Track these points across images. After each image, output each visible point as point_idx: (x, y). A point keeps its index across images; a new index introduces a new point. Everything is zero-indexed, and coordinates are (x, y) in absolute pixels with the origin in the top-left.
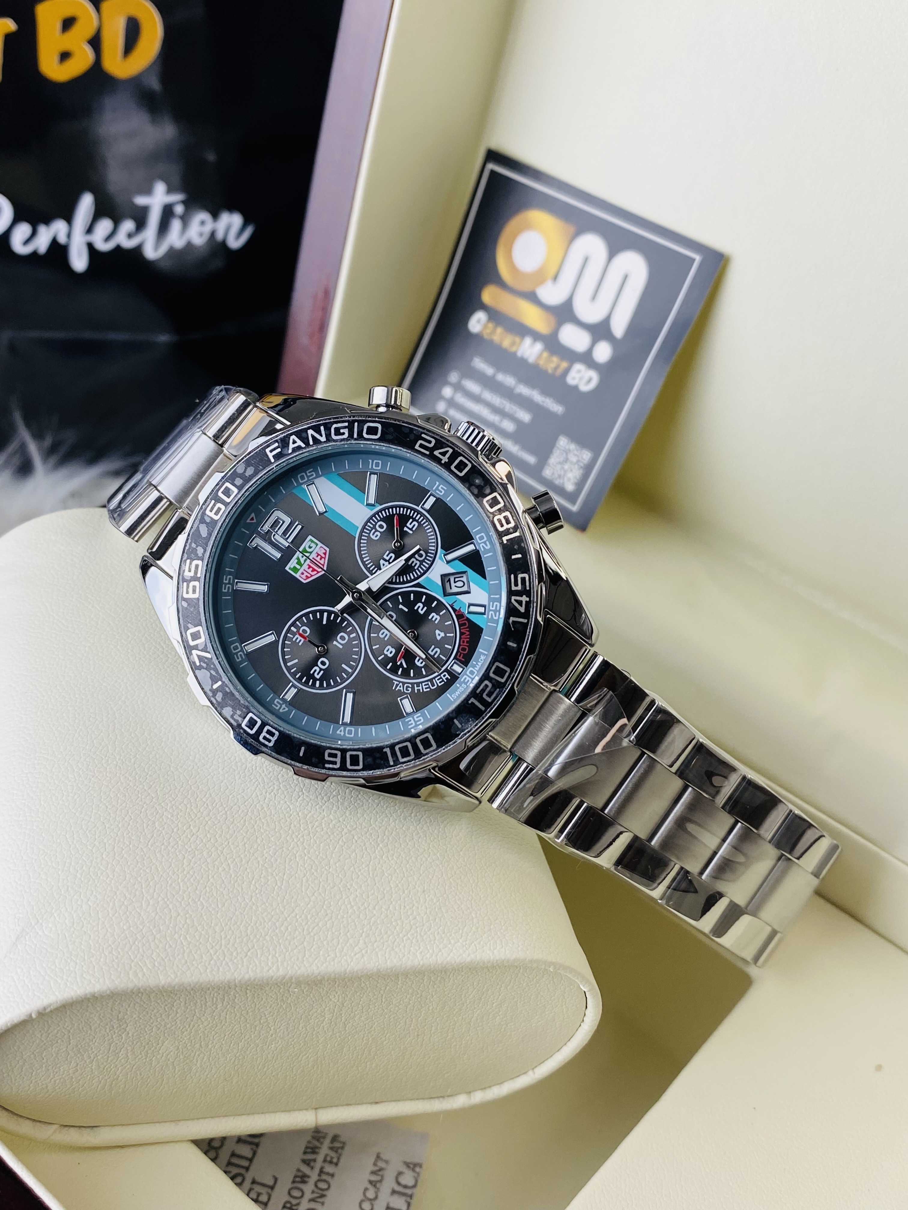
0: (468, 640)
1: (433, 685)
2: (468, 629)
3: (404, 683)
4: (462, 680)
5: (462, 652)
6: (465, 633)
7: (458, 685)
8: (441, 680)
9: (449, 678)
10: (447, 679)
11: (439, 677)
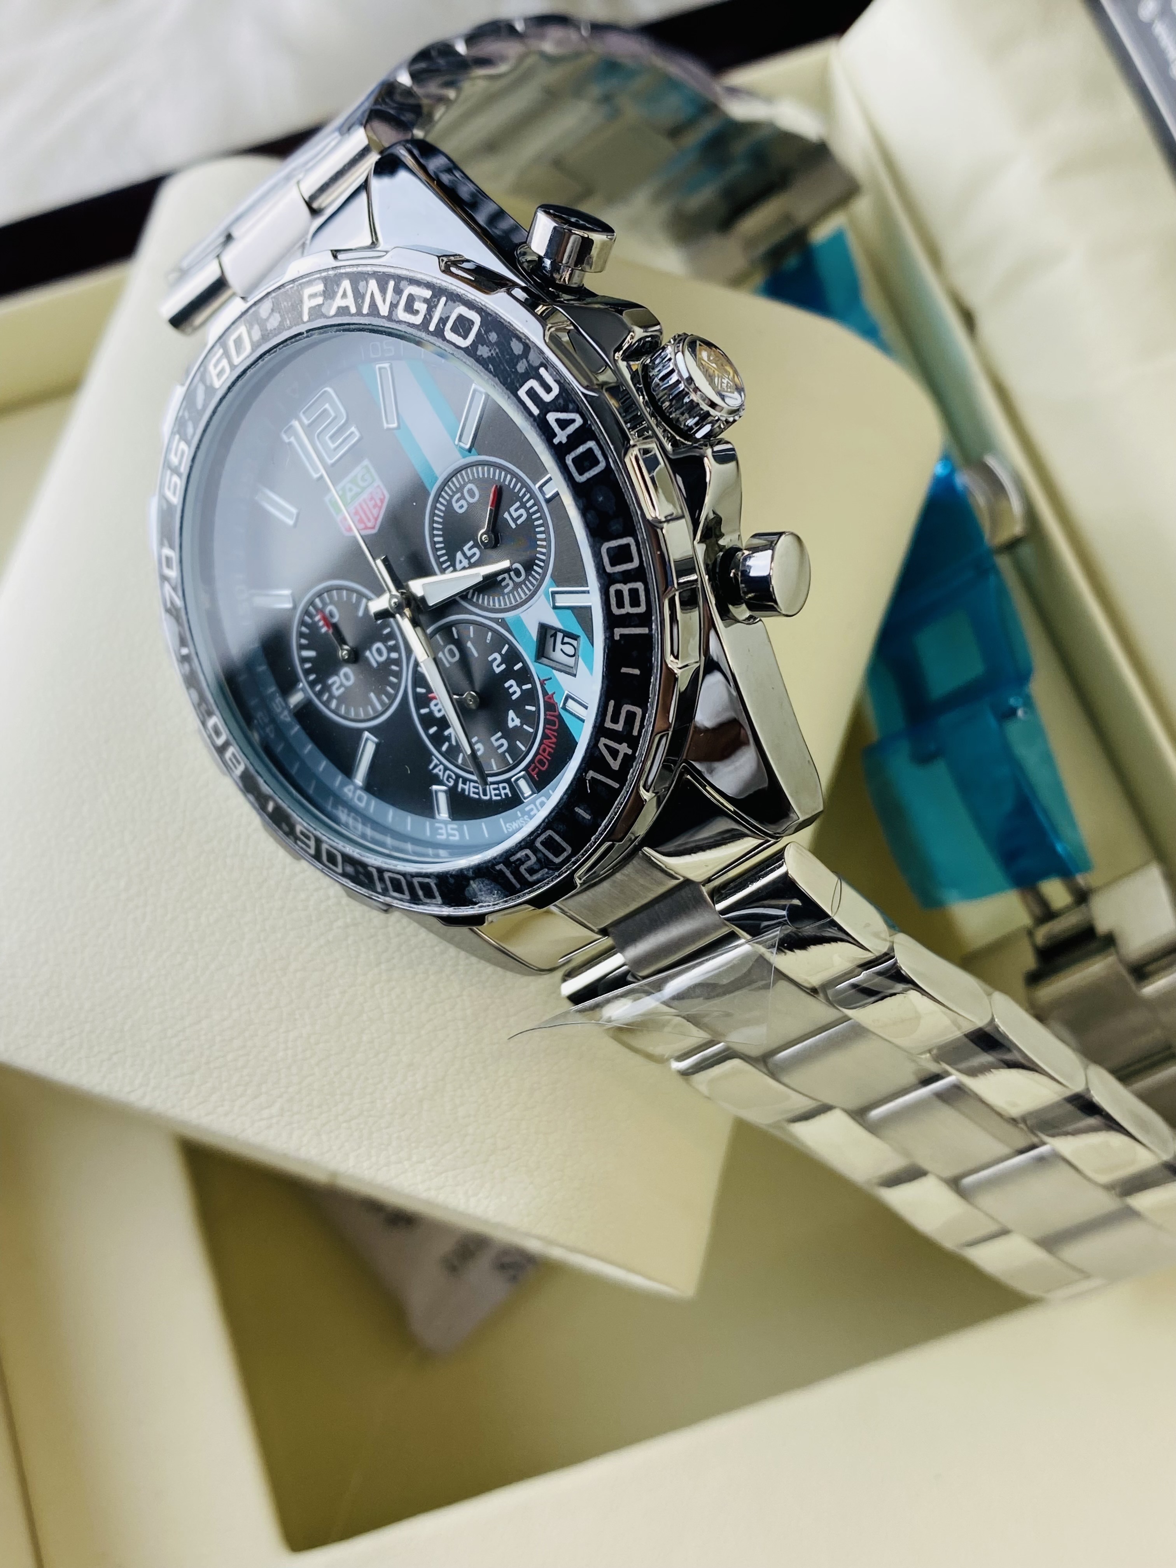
0: (552, 751)
1: (485, 794)
2: (556, 734)
3: (446, 769)
4: (527, 809)
5: (538, 765)
6: (551, 739)
7: (519, 814)
8: (497, 792)
9: (510, 795)
10: (506, 794)
11: (496, 786)
